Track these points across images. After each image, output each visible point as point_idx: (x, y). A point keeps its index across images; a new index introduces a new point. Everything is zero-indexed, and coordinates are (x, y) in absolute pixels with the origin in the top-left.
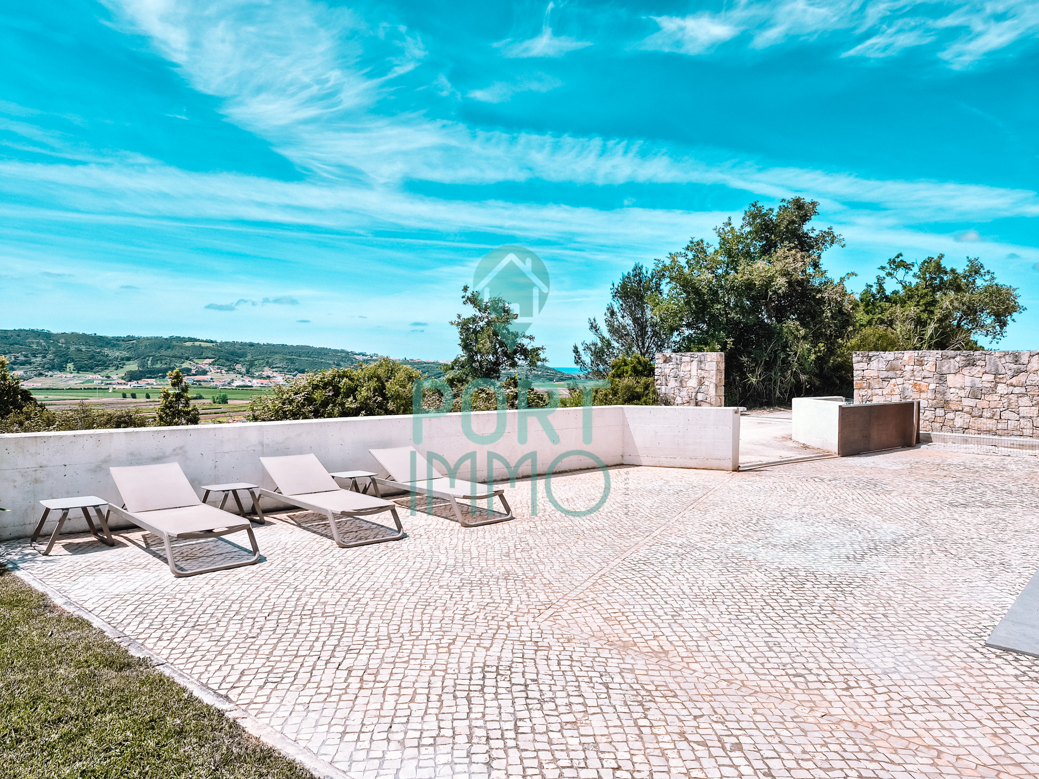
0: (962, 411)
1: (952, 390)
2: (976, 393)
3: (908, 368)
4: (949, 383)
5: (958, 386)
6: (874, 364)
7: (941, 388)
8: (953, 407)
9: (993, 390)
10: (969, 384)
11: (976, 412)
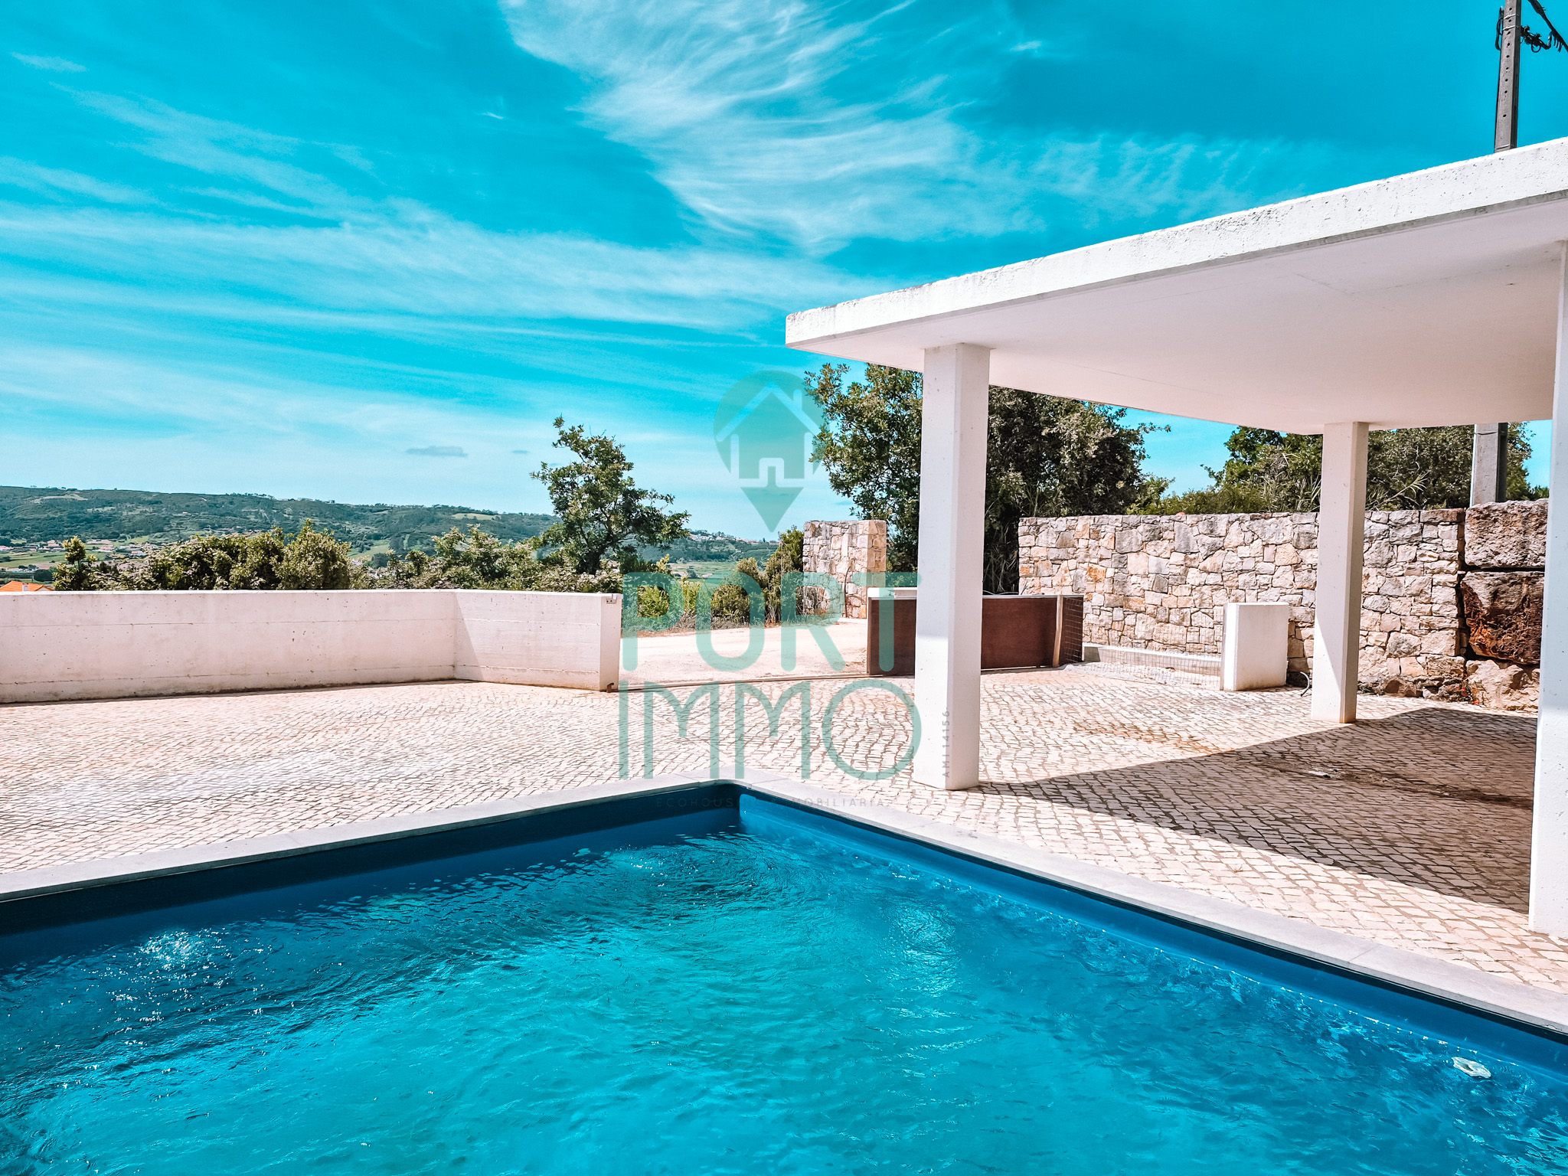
0: (1144, 612)
1: (1133, 579)
2: (1162, 584)
3: (1082, 543)
4: (1130, 568)
5: (1141, 572)
6: (1042, 536)
7: (1120, 577)
8: (1134, 605)
9: (1182, 579)
10: (1153, 569)
11: (1162, 616)
